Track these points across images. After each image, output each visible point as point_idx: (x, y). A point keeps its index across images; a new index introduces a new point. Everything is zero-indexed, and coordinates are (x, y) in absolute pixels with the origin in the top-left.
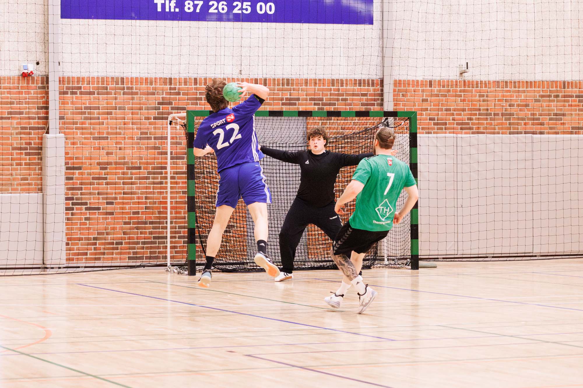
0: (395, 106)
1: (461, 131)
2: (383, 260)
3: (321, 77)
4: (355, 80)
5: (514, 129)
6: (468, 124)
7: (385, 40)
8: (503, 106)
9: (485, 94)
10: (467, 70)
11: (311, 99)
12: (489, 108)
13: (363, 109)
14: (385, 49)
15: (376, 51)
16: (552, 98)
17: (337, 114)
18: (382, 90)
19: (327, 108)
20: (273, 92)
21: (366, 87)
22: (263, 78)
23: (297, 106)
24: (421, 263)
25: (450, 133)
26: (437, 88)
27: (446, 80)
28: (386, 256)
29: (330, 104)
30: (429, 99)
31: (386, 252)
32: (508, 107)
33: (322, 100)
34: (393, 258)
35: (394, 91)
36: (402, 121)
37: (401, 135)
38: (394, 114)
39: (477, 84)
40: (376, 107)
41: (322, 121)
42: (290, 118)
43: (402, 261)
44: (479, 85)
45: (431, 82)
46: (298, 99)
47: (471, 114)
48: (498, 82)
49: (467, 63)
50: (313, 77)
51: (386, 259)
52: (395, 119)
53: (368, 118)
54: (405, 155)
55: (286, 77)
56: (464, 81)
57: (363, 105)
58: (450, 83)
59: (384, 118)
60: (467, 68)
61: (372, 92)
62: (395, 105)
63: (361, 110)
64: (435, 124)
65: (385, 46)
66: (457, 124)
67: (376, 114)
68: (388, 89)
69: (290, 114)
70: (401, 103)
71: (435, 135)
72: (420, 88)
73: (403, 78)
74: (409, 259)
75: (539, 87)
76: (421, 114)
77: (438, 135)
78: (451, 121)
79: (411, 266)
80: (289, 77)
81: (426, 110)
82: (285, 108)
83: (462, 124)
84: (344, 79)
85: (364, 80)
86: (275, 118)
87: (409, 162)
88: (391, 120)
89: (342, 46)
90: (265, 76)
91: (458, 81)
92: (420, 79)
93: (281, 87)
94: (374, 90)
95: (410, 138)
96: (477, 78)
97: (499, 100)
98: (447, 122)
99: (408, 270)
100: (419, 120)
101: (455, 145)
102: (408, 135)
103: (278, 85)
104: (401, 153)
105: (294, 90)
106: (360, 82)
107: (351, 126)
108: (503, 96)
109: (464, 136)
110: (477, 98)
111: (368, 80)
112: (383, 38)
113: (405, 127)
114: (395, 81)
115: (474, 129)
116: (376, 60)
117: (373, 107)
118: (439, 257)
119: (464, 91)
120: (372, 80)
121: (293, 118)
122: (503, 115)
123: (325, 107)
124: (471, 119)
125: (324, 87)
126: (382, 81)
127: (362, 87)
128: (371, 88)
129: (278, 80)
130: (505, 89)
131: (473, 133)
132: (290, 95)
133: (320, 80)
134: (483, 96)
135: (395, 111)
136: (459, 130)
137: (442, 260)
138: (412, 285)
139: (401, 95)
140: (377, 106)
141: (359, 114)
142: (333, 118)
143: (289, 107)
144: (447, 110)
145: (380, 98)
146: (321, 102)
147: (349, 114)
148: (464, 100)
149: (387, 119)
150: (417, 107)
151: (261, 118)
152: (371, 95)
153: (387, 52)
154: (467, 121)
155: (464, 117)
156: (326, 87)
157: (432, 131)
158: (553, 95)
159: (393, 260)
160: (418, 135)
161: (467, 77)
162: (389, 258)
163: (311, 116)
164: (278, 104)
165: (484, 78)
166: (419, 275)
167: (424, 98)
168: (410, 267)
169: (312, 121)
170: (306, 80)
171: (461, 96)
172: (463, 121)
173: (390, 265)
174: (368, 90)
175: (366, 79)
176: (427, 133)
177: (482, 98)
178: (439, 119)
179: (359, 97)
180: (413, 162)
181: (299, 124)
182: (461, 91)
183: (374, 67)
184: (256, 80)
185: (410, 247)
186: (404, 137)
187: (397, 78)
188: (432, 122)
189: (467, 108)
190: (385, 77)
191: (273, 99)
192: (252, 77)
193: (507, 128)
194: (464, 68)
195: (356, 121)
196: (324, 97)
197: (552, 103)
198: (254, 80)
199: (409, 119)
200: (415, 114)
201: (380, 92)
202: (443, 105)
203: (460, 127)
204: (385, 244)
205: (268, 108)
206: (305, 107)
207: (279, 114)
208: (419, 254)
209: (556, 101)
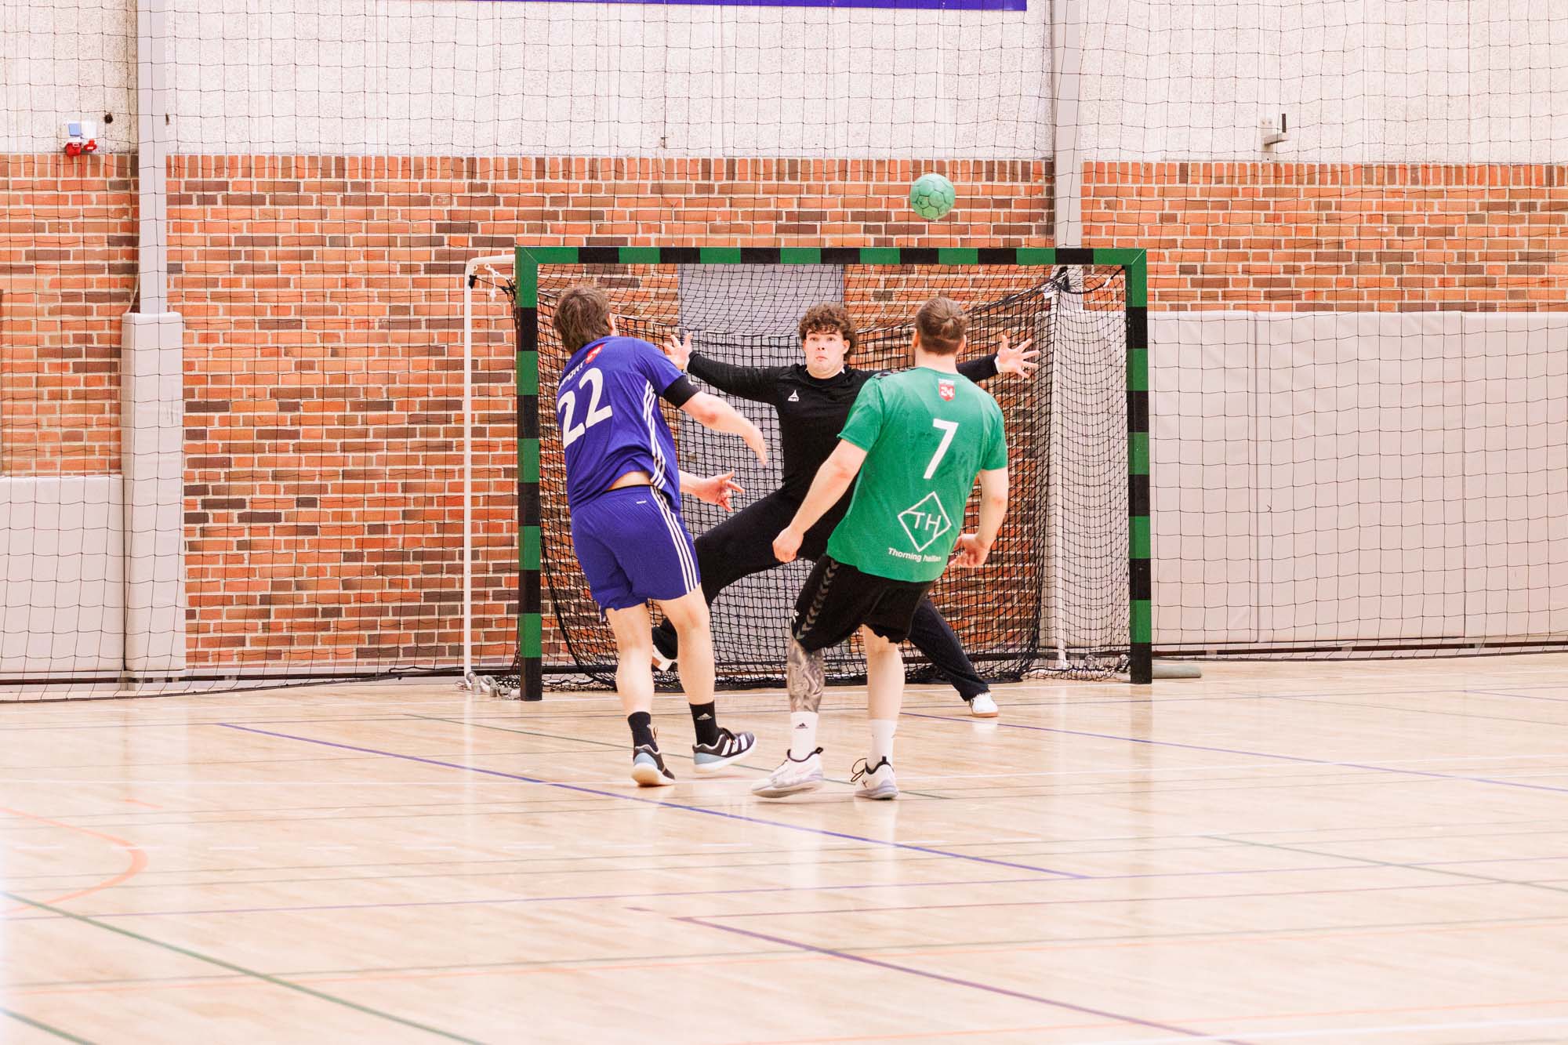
0: (1086, 233)
1: (1268, 302)
2: (1055, 657)
3: (884, 155)
4: (978, 163)
5: (1412, 296)
6: (1287, 283)
7: (1058, 52)
8: (1382, 234)
9: (1333, 200)
10: (1284, 136)
11: (856, 217)
12: (1344, 238)
13: (999, 241)
14: (1058, 76)
15: (1034, 83)
16: (1517, 212)
17: (928, 256)
18: (1051, 191)
19: (899, 240)
20: (753, 196)
21: (1008, 183)
22: (725, 159)
23: (818, 236)
24: (1158, 665)
25: (1236, 307)
26: (1201, 185)
27: (1225, 163)
28: (1061, 645)
29: (908, 230)
30: (1180, 213)
31: (1061, 634)
32: (1396, 237)
33: (886, 217)
34: (1082, 651)
35: (1085, 192)
36: (1104, 276)
37: (1104, 313)
38: (1083, 256)
39: (1311, 173)
40: (1034, 236)
41: (887, 276)
42: (800, 268)
43: (1105, 660)
44: (1317, 176)
45: (1184, 168)
46: (821, 216)
47: (1295, 257)
48: (1369, 168)
49: (1284, 116)
50: (861, 154)
51: (1062, 655)
52: (1087, 271)
53: (1013, 267)
54: (1114, 369)
55: (787, 154)
56: (1276, 166)
57: (998, 230)
58: (1237, 170)
59: (1057, 268)
60: (1284, 130)
61: (1023, 196)
62: (1087, 231)
63: (994, 245)
64: (1194, 283)
65: (1058, 69)
66: (1258, 283)
67: (1036, 257)
68: (1068, 186)
69: (800, 256)
70: (1104, 225)
71: (1197, 314)
72: (1156, 186)
73: (1107, 157)
74: (1127, 654)
75: (1480, 183)
76: (1160, 257)
77: (1205, 313)
78: (1240, 276)
79: (1132, 674)
80: (798, 155)
81: (1173, 244)
82: (785, 241)
83: (1270, 283)
84: (946, 161)
85: (1002, 164)
86: (759, 267)
87: (1125, 388)
88: (1075, 272)
89: (941, 70)
90: (730, 153)
91: (1260, 165)
92: (1154, 159)
93: (774, 182)
94: (1030, 191)
95: (1126, 321)
96: (1312, 157)
97: (1371, 219)
98: (1230, 277)
99: (1122, 686)
100: (1152, 272)
101: (1252, 340)
102: (1123, 315)
103: (767, 177)
104: (1103, 362)
105: (809, 189)
106: (991, 170)
107: (966, 289)
108: (1382, 206)
109: (1274, 315)
110: (1312, 212)
111: (1013, 163)
112: (1052, 47)
113: (1114, 291)
114: (1088, 164)
115: (1303, 296)
116: (1035, 109)
117: (1027, 236)
118: (1207, 648)
119: (1275, 193)
120: (1023, 163)
121: (809, 268)
122: (1381, 257)
123: (895, 237)
124: (1294, 270)
125: (892, 183)
126: (1051, 167)
127: (996, 183)
128: (1021, 185)
129: (767, 163)
130: (1388, 187)
131: (1300, 308)
132: (799, 206)
133: (880, 163)
134: (1328, 206)
135: (1087, 247)
136: (1262, 301)
137: (1214, 656)
138: (1136, 726)
139: (1103, 205)
140: (1036, 233)
141: (989, 256)
142: (916, 267)
143: (795, 236)
144: (1228, 245)
145: (1045, 211)
146: (883, 224)
147: (959, 257)
148: (1276, 218)
149: (1064, 270)
150: (1146, 237)
151: (719, 267)
152: (1021, 204)
153: (1065, 86)
154: (1282, 276)
155: (1275, 262)
156: (898, 183)
157: (1189, 303)
158: (1518, 202)
159: (1082, 657)
160: (1150, 314)
161: (1285, 153)
162: (1072, 651)
163: (857, 261)
164: (766, 230)
165: (1329, 158)
166: (1153, 697)
167: (1167, 211)
168: (1128, 677)
169: (858, 276)
170: (844, 163)
171: (1266, 206)
172: (1274, 276)
173: (1074, 671)
174: (1012, 191)
175: (1008, 160)
176: (1173, 308)
177: (1324, 213)
178: (1205, 271)
179: (989, 210)
180: (1137, 388)
181: (824, 284)
182: (1266, 193)
183: (1030, 128)
184: (706, 163)
185: (1126, 623)
186: (1110, 320)
187: (1093, 157)
188: (1189, 277)
189: (1283, 239)
190: (1058, 154)
191: (753, 216)
192: (694, 154)
193: (1393, 295)
194: (1276, 129)
195: (981, 276)
196: (893, 211)
197: (1517, 226)
198: (700, 164)
199: (1126, 269)
200: (1140, 255)
201: (1044, 197)
202: (1217, 230)
203: (1265, 292)
204: (1061, 614)
205: (740, 241)
206: (841, 236)
207: (768, 256)
208: (1154, 641)
209: (1527, 221)
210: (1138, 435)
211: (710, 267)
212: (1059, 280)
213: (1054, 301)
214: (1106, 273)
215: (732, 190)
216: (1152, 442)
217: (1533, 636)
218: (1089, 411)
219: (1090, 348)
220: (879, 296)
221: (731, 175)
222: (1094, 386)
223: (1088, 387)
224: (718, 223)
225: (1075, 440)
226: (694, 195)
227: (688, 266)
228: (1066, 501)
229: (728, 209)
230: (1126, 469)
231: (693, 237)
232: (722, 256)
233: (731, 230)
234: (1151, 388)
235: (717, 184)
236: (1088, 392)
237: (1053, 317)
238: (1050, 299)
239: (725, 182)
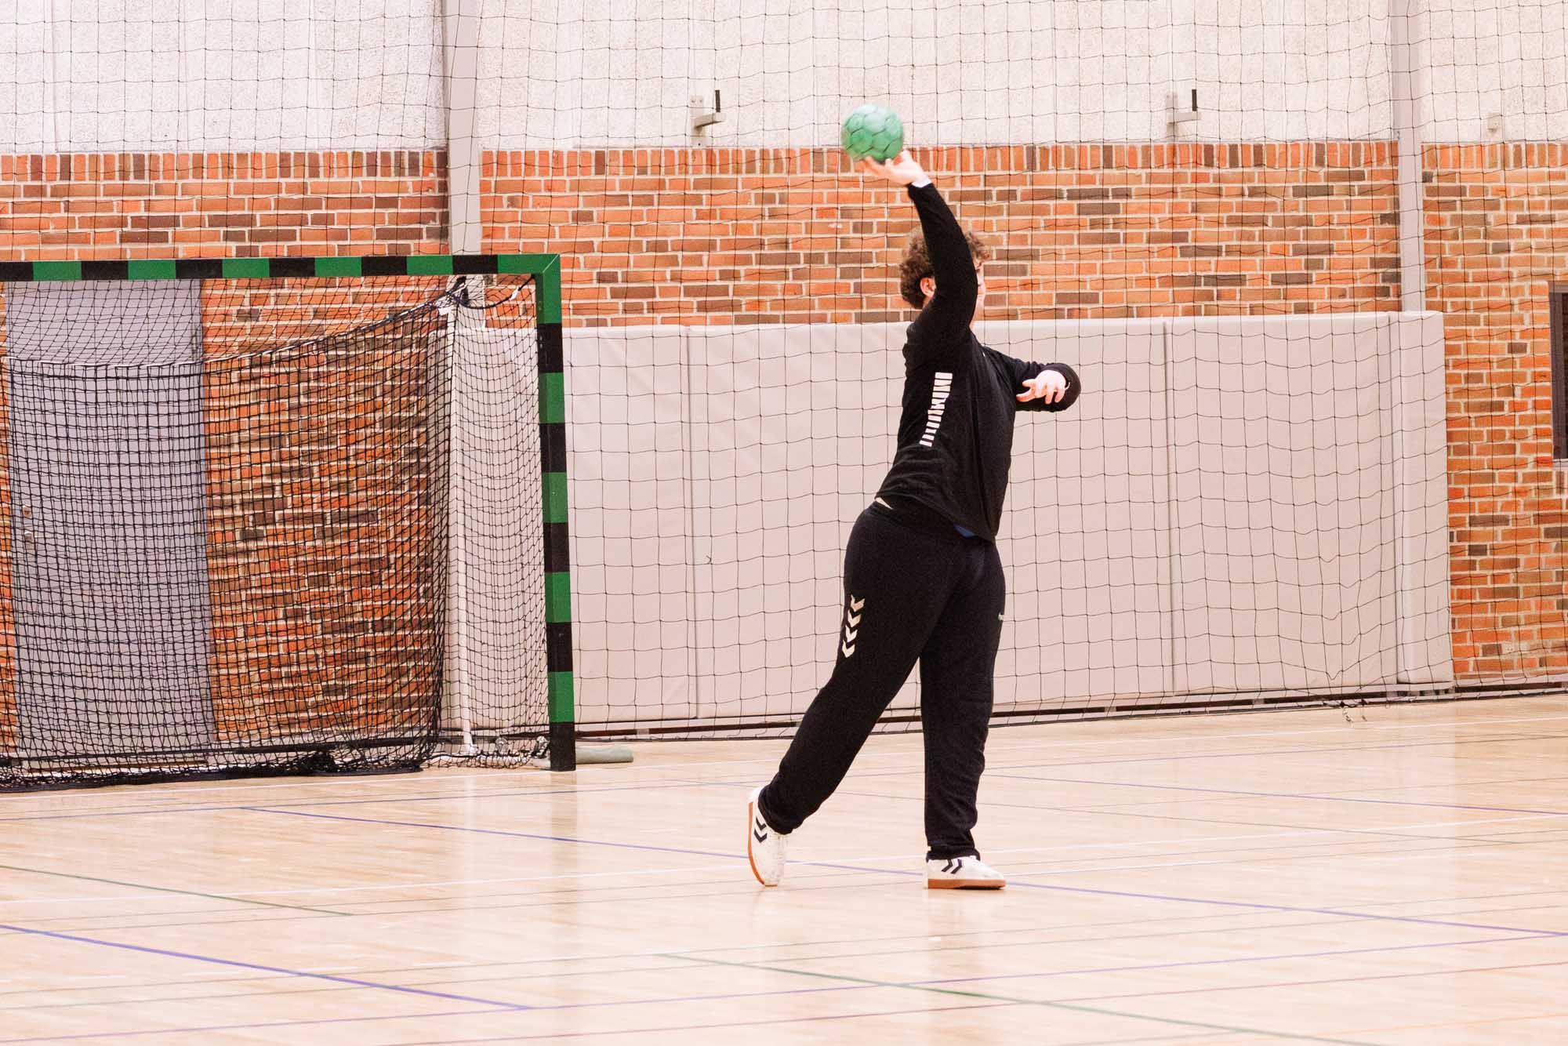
0: (486, 236)
1: (703, 314)
2: (459, 740)
3: (247, 147)
4: (357, 155)
5: (872, 303)
6: (724, 291)
7: (451, 22)
8: (837, 231)
9: (777, 192)
10: (718, 116)
11: (215, 221)
12: (791, 237)
13: (383, 248)
14: (450, 51)
15: (422, 60)
16: (993, 202)
17: (301, 267)
18: (444, 187)
19: (267, 249)
20: (92, 198)
21: (393, 179)
22: (58, 155)
23: (170, 245)
24: (582, 748)
25: (664, 321)
26: (622, 177)
27: (649, 150)
28: (467, 727)
29: (278, 236)
30: (596, 211)
31: (466, 714)
32: (852, 235)
33: (250, 221)
34: (493, 733)
35: (484, 187)
36: (510, 287)
37: (511, 331)
38: (485, 264)
39: (751, 162)
40: (425, 241)
41: (254, 292)
42: (151, 284)
43: (521, 743)
44: (758, 164)
45: (600, 157)
46: (174, 222)
47: (736, 260)
48: (817, 153)
49: (717, 92)
50: (219, 146)
51: (468, 739)
52: (489, 282)
53: (402, 278)
54: (524, 398)
55: (132, 148)
56: (710, 153)
57: (383, 234)
58: (663, 159)
59: (452, 279)
60: (718, 109)
61: (411, 193)
62: (488, 234)
63: (378, 252)
64: (615, 294)
65: (450, 42)
66: (689, 292)
67: (429, 266)
68: (464, 182)
69: (152, 270)
70: (507, 226)
71: (619, 330)
72: (568, 179)
73: (509, 145)
74: (545, 736)
75: (949, 168)
76: (574, 263)
77: (630, 329)
78: (669, 284)
79: (552, 760)
80: (145, 149)
81: (588, 247)
82: (131, 252)
83: (708, 291)
84: (320, 153)
85: (386, 156)
86: (103, 284)
87: (537, 420)
88: (475, 283)
89: (312, 47)
90: (64, 147)
91: (690, 151)
92: (565, 146)
93: (117, 181)
94: (420, 187)
95: (538, 341)
96: (754, 141)
97: (822, 213)
98: (657, 285)
99: (540, 774)
100: (566, 282)
101: (684, 361)
102: (533, 332)
103: (109, 175)
104: (511, 390)
105: (159, 190)
106: (373, 163)
107: (347, 306)
108: (837, 198)
109: (711, 330)
110: (752, 205)
111: (399, 155)
112: (443, 16)
113: (521, 304)
114: (487, 155)
115: (744, 307)
116: (424, 89)
117: (417, 241)
118: (639, 726)
119: (711, 184)
120: (411, 153)
121: (163, 283)
122: (835, 258)
123: (261, 245)
124: (734, 276)
125: (256, 181)
126: (443, 158)
127: (379, 178)
128: (408, 180)
129: (108, 159)
130: (842, 175)
131: (740, 321)
132: (148, 209)
133: (242, 157)
134: (770, 199)
135: (489, 253)
136: (695, 313)
137: (648, 736)
138: (557, 822)
139: (505, 202)
140: (428, 237)
141: (374, 266)
142: (287, 281)
143: (144, 246)
144: (657, 247)
145: (438, 211)
146: (246, 229)
147: (339, 267)
148: (710, 215)
149: (463, 280)
150: (557, 239)
151: (56, 284)
152: (410, 201)
153: (459, 62)
154: (719, 283)
155: (709, 267)
156: (264, 180)
157: (609, 318)
158: (995, 190)
159: (493, 740)
160: (565, 331)
161: (720, 136)
162: (480, 733)
163: (219, 274)
164: (110, 238)
165: (772, 142)
166: (578, 787)
167: (581, 208)
168: (547, 763)
169: (220, 292)
170: (199, 158)
171: (697, 200)
172: (710, 283)
173: (483, 757)
174: (399, 187)
175: (392, 151)
176: (591, 324)
177: (766, 207)
178: (631, 277)
179: (372, 211)
180: (551, 419)
181: (179, 303)
182: (698, 185)
183: (419, 112)
184: (36, 160)
185: (544, 699)
186: (518, 340)
187: (493, 146)
188: (608, 286)
189: (718, 239)
190: (451, 143)
191: (94, 222)
192: (22, 150)
193: (850, 304)
194: (709, 109)
195: (363, 289)
196: (258, 214)
197: (994, 219)
198: (29, 162)
199: (535, 278)
200: (552, 261)
201: (437, 194)
202: (640, 230)
203: (699, 302)
204: (466, 690)
205: (77, 253)
206: (197, 245)
207: (112, 270)
208: (576, 721)
209: (1005, 212)
210: (553, 476)
211: (44, 285)
212: (457, 293)
213: (451, 318)
214: (512, 283)
215: (69, 191)
216: (570, 483)
217: (1021, 704)
218: (495, 449)
219: (495, 373)
220: (241, 315)
221: (66, 174)
222: (500, 419)
223: (494, 419)
224: (51, 231)
225: (479, 483)
226: (22, 199)
227: (20, 284)
228: (469, 556)
229: (63, 214)
230: (541, 517)
231: (22, 248)
232: (57, 271)
233: (68, 239)
234: (568, 419)
235: (49, 186)
236: (494, 425)
237: (450, 337)
238: (446, 316)
239: (58, 182)
